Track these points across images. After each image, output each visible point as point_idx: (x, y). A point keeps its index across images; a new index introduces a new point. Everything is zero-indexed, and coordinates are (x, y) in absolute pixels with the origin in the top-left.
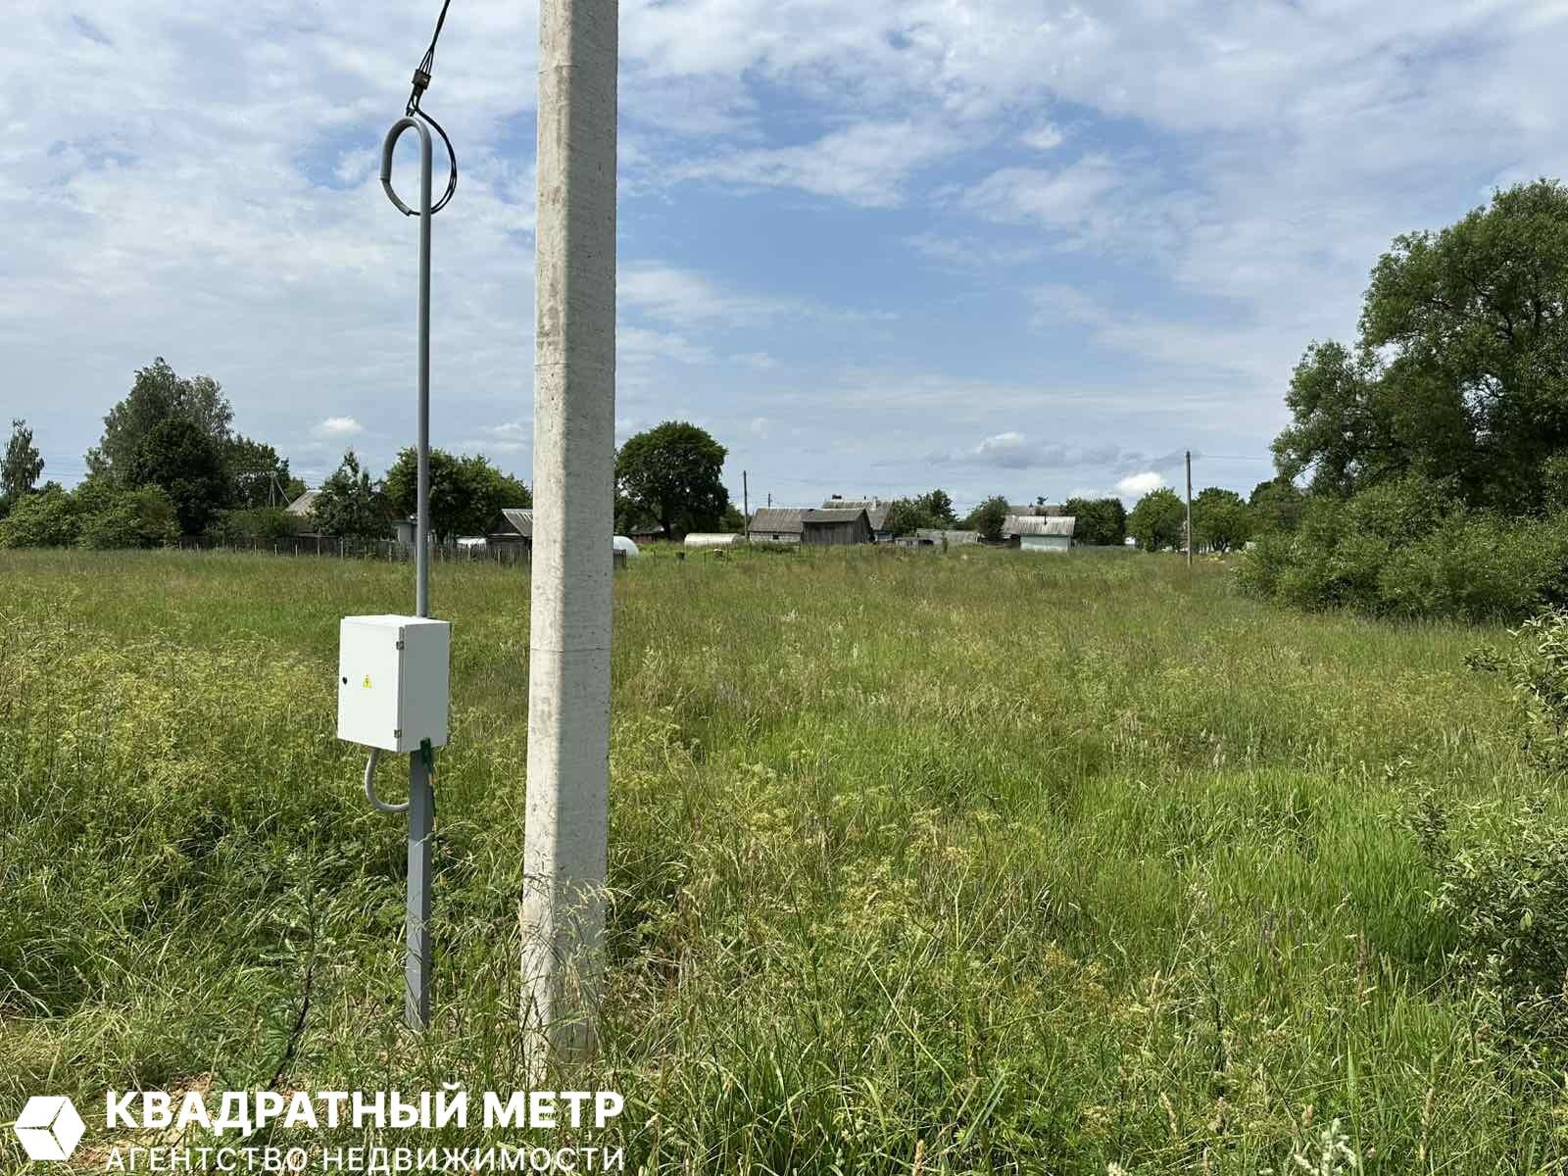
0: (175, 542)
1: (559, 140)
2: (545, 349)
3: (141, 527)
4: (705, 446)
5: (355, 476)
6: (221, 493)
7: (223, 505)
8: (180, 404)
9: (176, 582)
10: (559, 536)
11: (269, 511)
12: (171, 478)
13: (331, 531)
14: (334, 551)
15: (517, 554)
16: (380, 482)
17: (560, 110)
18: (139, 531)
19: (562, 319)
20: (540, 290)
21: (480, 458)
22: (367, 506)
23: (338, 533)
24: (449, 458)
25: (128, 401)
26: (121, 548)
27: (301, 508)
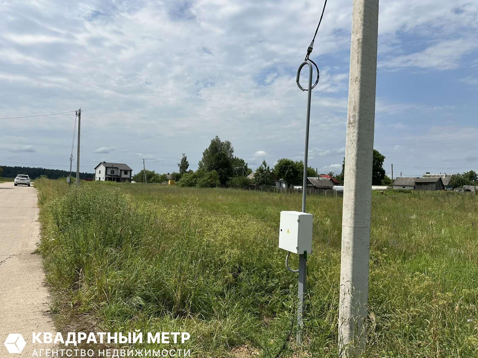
0: (218, 186)
1: (358, 62)
2: (350, 128)
3: (211, 182)
4: (377, 156)
5: (265, 167)
6: (230, 173)
7: (231, 176)
8: (221, 148)
9: (220, 197)
10: (353, 188)
11: (242, 178)
12: (218, 169)
13: (258, 183)
14: (259, 189)
15: (312, 191)
16: (272, 169)
17: (358, 53)
18: (210, 183)
19: (357, 118)
20: (350, 110)
21: (301, 162)
22: (268, 176)
23: (260, 184)
24: (292, 162)
25: (209, 148)
26: (206, 187)
27: (251, 177)
